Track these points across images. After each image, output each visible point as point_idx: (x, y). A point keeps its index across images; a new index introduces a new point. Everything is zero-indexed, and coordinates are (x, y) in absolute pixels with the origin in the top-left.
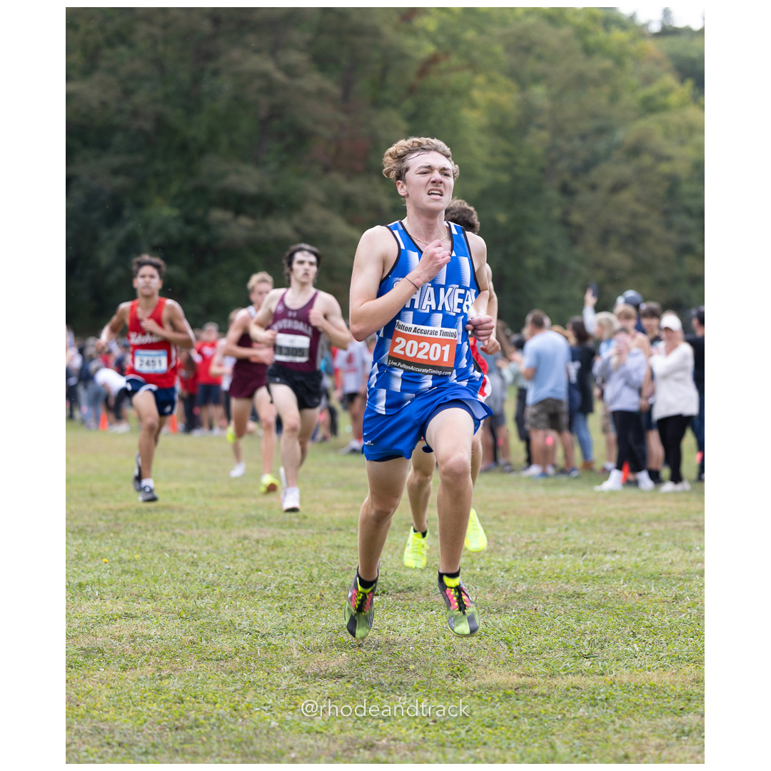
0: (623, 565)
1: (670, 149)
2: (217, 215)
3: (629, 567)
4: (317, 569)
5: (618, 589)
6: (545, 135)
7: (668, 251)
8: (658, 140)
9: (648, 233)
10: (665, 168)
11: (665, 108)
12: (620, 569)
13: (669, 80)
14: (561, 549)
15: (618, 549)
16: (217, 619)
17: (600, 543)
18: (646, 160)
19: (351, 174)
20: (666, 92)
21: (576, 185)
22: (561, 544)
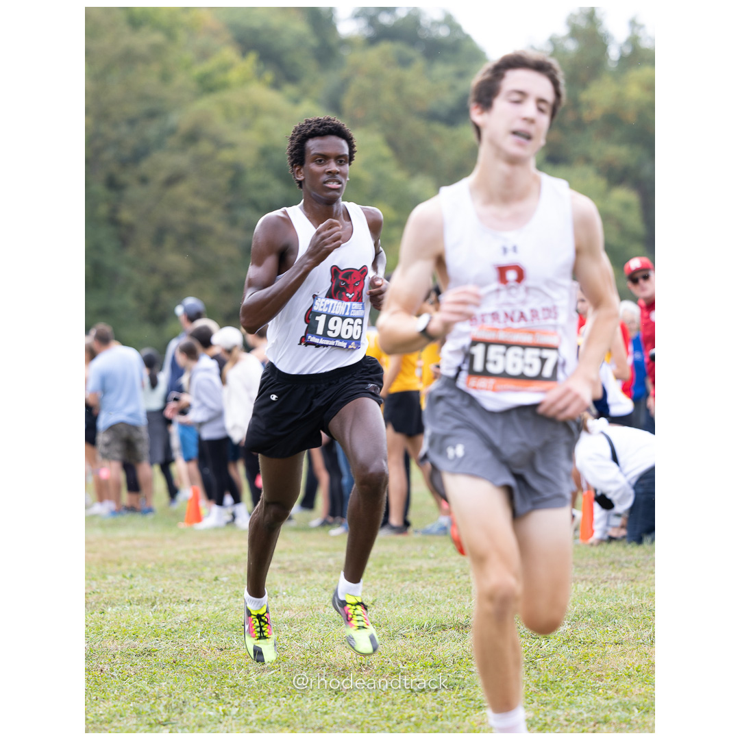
0: (199, 616)
1: (233, 134)
3: (206, 617)
5: (195, 644)
8: (219, 124)
10: (226, 155)
11: (225, 86)
12: (197, 620)
13: (229, 54)
14: (127, 600)
15: (192, 597)
17: (171, 592)
18: (205, 147)
20: (226, 68)
21: (125, 177)
22: (126, 594)
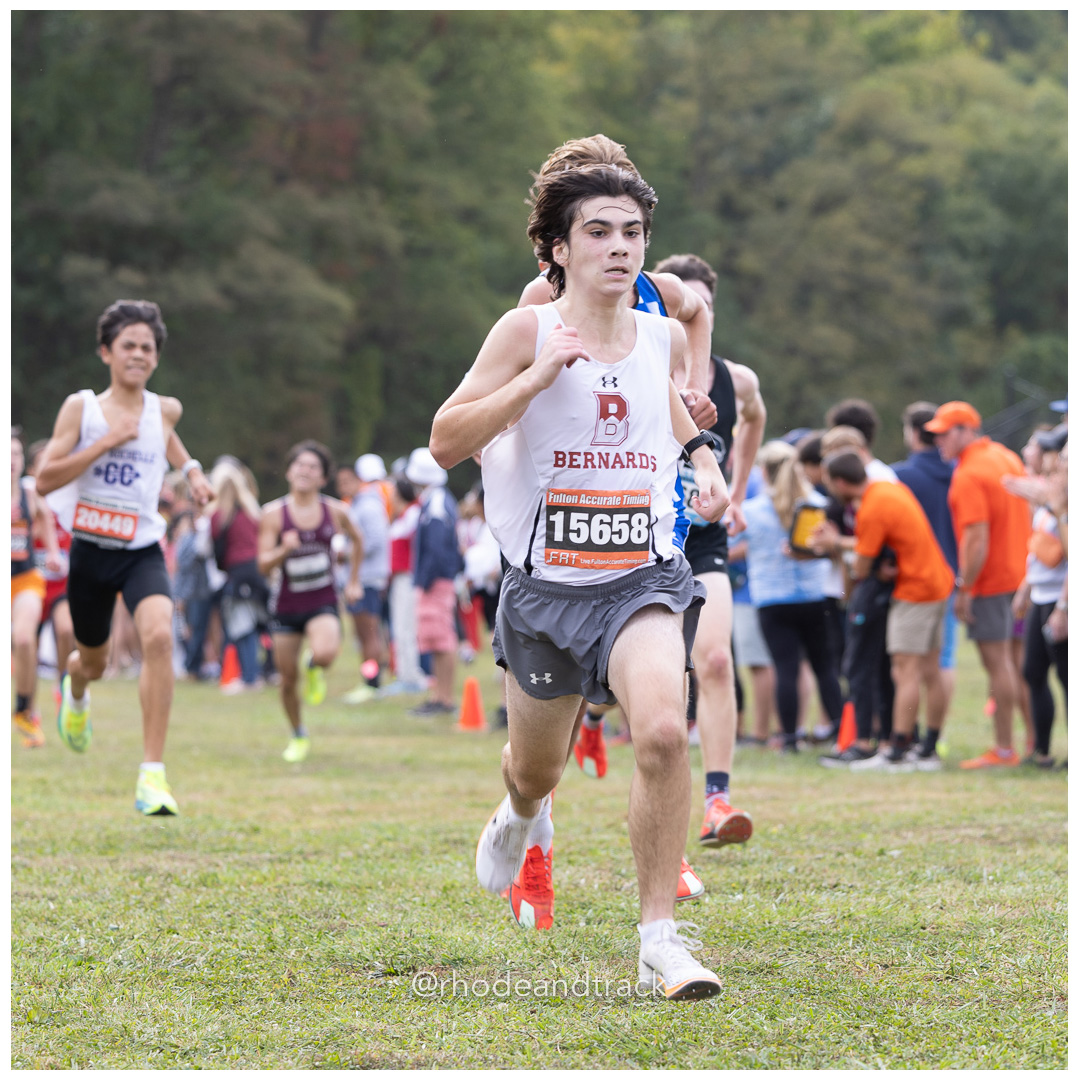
0: (852, 912)
1: (923, 130)
2: (77, 265)
3: (863, 915)
4: (281, 927)
5: (844, 957)
6: (688, 108)
7: (923, 322)
8: (902, 115)
9: (884, 288)
10: (914, 166)
11: (912, 53)
12: (847, 918)
14: (737, 884)
15: (842, 881)
16: (98, 1023)
17: (807, 872)
18: (880, 152)
19: (327, 186)
21: (748, 199)
